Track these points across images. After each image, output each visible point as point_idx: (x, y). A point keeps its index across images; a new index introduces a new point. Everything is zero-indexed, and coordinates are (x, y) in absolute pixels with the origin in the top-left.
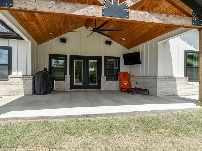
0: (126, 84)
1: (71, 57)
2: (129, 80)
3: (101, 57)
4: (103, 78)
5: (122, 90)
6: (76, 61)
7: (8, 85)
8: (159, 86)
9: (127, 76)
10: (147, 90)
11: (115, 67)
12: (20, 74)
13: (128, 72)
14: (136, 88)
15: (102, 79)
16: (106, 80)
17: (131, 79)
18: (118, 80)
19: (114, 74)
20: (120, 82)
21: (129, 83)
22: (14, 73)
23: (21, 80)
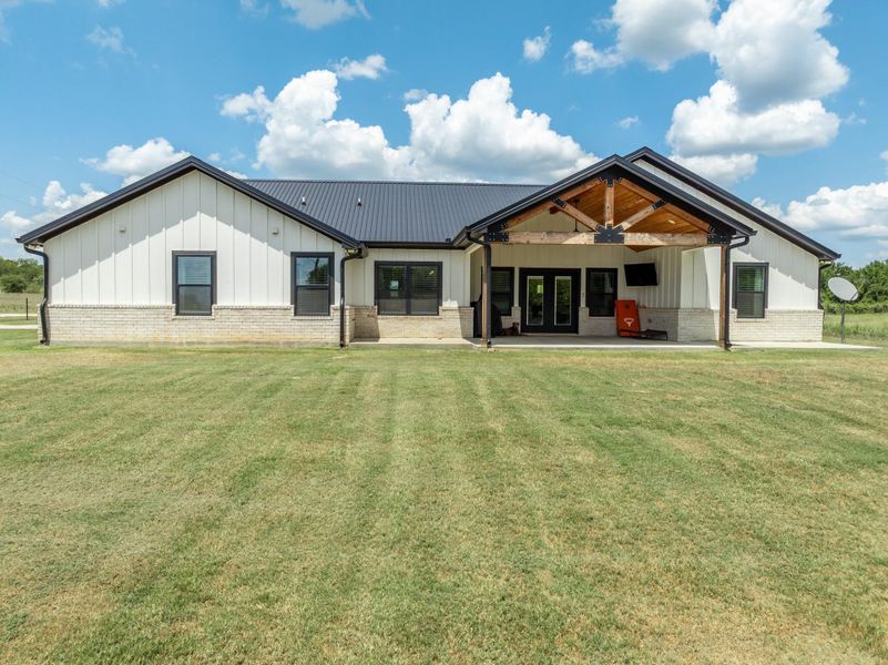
0: (629, 323)
1: (522, 270)
2: (636, 315)
3: (580, 270)
4: (583, 311)
5: (623, 333)
6: (529, 277)
7: (438, 322)
8: (681, 324)
9: (632, 308)
10: (665, 333)
11: (609, 289)
12: (455, 305)
13: (636, 299)
14: (648, 330)
15: (580, 314)
16: (590, 315)
17: (642, 313)
18: (613, 315)
19: (606, 303)
20: (617, 320)
21: (637, 322)
22: (447, 304)
23: (457, 314)
